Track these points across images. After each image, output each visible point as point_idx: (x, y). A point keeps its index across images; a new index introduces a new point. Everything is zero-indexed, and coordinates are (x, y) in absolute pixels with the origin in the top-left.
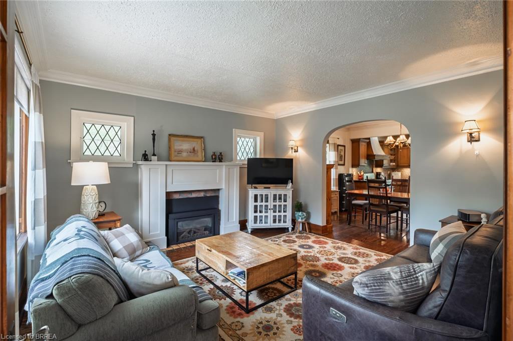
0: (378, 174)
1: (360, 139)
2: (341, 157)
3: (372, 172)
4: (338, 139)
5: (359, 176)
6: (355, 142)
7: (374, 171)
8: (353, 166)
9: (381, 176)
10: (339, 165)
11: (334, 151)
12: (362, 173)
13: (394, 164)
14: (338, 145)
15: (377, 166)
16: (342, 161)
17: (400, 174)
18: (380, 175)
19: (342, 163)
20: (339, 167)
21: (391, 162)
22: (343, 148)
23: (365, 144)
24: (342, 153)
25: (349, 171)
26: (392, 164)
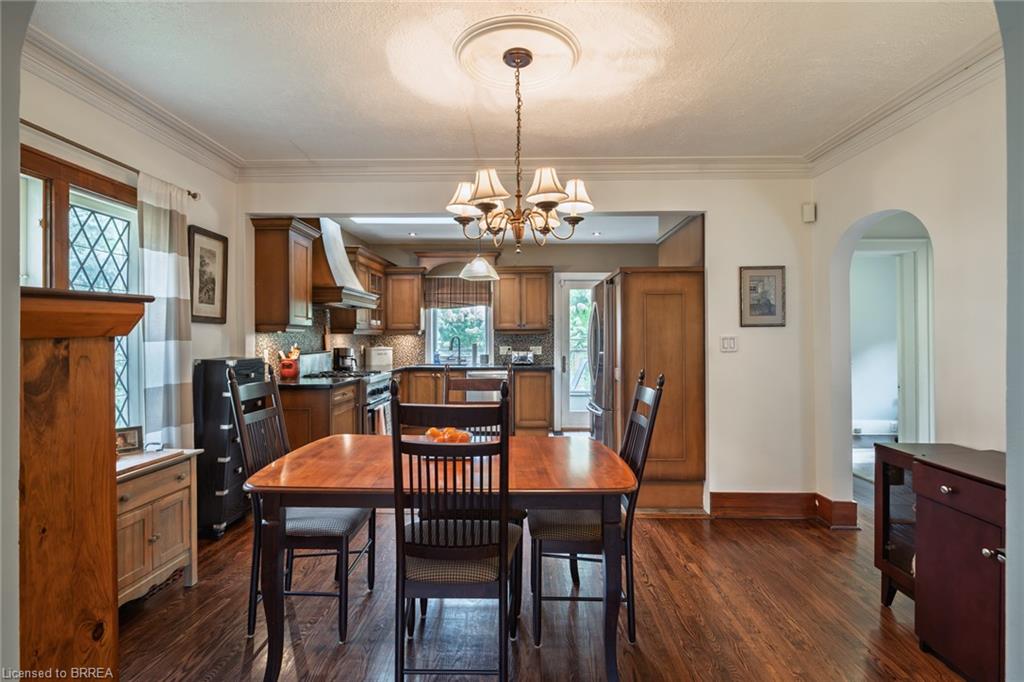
0: (339, 355)
1: (290, 218)
2: (207, 285)
3: (323, 348)
4: (194, 196)
5: (285, 366)
6: (270, 230)
7: (329, 347)
8: (259, 328)
9: (348, 362)
10: (196, 319)
11: (170, 251)
12: (294, 357)
13: (379, 322)
14: (193, 230)
15: (335, 330)
16: (211, 301)
17: (389, 351)
18: (345, 357)
19: (214, 310)
20: (199, 331)
21: (374, 318)
22: (216, 246)
23: (308, 244)
24: (215, 269)
25: (243, 347)
26: (374, 322)
